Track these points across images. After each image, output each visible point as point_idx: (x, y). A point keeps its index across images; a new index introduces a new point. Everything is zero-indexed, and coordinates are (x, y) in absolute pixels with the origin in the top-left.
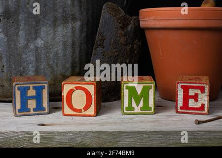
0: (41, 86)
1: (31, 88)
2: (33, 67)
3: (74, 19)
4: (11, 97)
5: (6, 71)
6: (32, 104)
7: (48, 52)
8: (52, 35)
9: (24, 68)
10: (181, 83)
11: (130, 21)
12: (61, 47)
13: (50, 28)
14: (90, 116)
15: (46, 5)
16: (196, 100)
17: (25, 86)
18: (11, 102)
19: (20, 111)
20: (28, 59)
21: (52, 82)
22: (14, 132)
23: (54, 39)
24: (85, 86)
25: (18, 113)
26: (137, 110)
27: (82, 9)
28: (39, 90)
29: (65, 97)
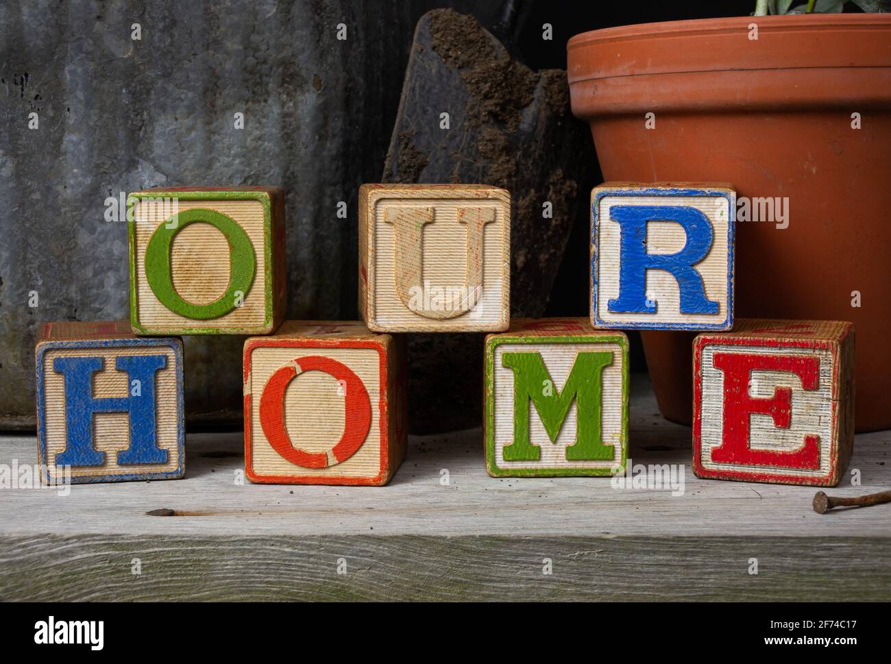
0: (152, 359)
1: (111, 366)
3: (291, 79)
4: (32, 411)
6: (114, 434)
8: (199, 149)
9: (83, 290)
10: (714, 342)
11: (531, 90)
13: (188, 122)
16: (783, 421)
17: (83, 354)
18: (30, 432)
20: (101, 250)
22: (54, 539)
23: (209, 167)
26: (553, 457)
29: (256, 402)
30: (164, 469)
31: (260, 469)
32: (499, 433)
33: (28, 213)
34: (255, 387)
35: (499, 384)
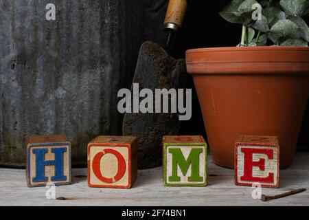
0: (62, 148)
1: (50, 151)
2: (52, 123)
3: (104, 62)
5: (18, 129)
6: (50, 171)
7: (71, 105)
8: (76, 82)
9: (41, 125)
10: (241, 145)
11: (175, 65)
12: (87, 98)
13: (73, 75)
14: (123, 188)
15: (69, 46)
16: (262, 168)
17: (42, 148)
18: (23, 168)
19: (35, 180)
20: (47, 113)
21: (76, 143)
23: (79, 88)
24: (118, 149)
25: (32, 183)
26: (184, 180)
27: (114, 51)
28: (59, 153)
29: (91, 163)
30: (65, 182)
31: (92, 182)
32: (167, 172)
33: (25, 102)
34: (91, 158)
35: (168, 158)
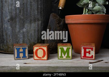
0: (25, 48)
1: (21, 48)
2: (22, 40)
3: (38, 20)
4: (13, 52)
5: (11, 42)
6: (21, 55)
7: (28, 34)
8: (29, 27)
9: (18, 40)
10: (83, 46)
11: (62, 21)
12: (33, 32)
13: (29, 24)
14: (45, 60)
15: (27, 15)
16: (90, 54)
17: (19, 47)
18: (13, 54)
19: (17, 58)
20: (20, 37)
21: (30, 46)
22: (14, 66)
23: (30, 29)
24: (43, 48)
25: (16, 59)
26: (64, 57)
27: (42, 16)
28: (24, 49)
29: (35, 52)
30: (26, 58)
31: (35, 58)
32: (59, 55)
34: (34, 51)
35: (59, 50)
